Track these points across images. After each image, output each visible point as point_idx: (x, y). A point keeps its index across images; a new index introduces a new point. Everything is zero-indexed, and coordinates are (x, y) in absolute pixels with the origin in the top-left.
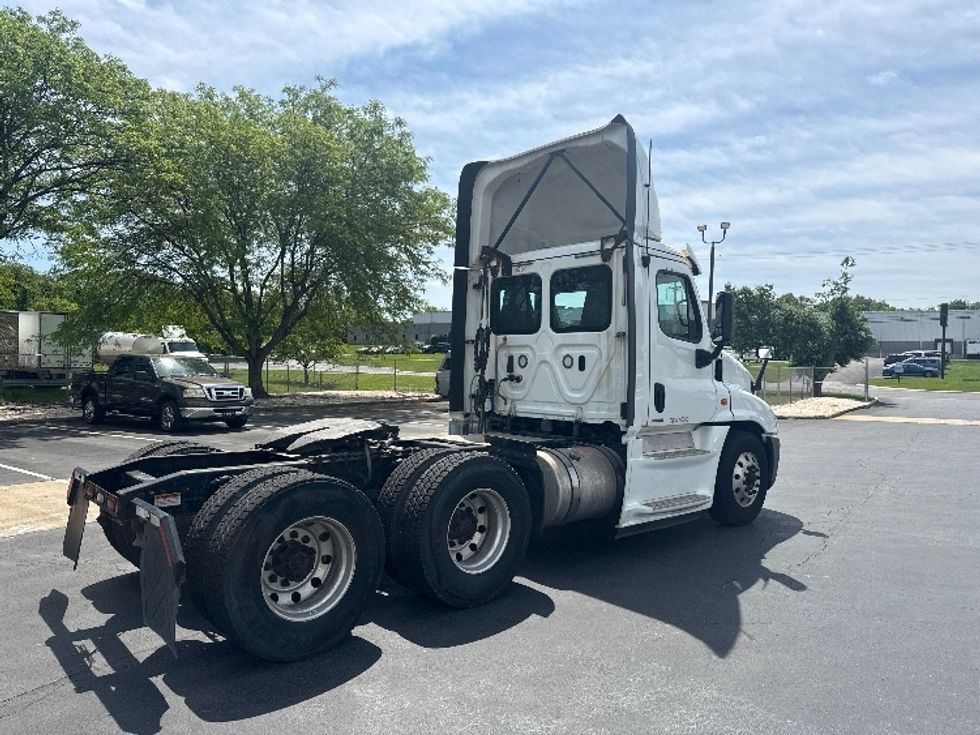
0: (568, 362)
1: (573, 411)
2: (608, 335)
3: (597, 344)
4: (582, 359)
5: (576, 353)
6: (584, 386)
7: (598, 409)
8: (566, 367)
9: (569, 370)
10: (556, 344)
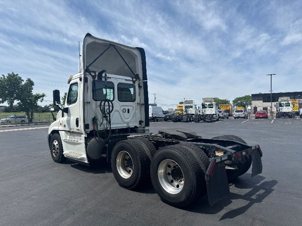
0: (124, 111)
1: (125, 125)
2: (135, 103)
3: (133, 106)
4: (128, 110)
5: (127, 108)
6: (129, 117)
7: (133, 123)
8: (124, 112)
9: (125, 113)
10: (121, 105)
